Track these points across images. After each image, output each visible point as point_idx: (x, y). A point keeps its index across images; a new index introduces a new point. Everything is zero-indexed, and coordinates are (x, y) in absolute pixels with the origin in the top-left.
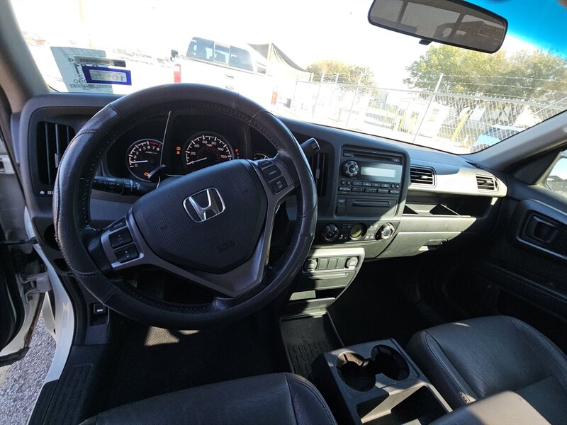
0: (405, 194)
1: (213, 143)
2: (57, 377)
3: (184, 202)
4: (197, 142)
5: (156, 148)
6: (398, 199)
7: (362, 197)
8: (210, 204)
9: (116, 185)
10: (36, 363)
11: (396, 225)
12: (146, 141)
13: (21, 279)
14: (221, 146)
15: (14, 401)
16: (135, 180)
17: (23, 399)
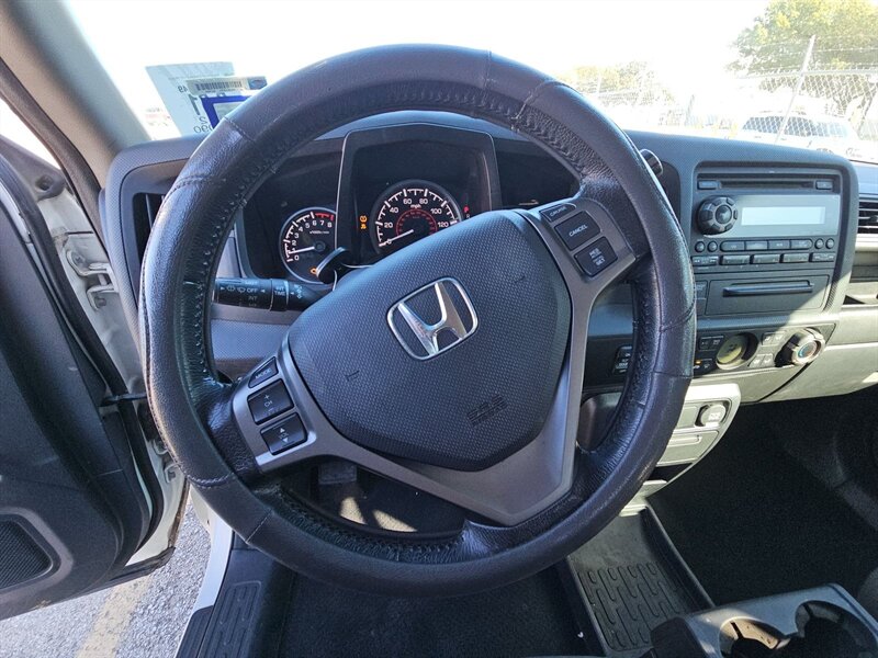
0: (848, 260)
1: (422, 201)
2: (211, 601)
3: (390, 315)
4: (394, 204)
5: (326, 224)
6: (831, 272)
7: (760, 274)
8: (444, 317)
9: (259, 290)
10: (191, 561)
11: (829, 331)
12: (308, 213)
13: (156, 448)
14: (437, 204)
15: (157, 626)
16: (293, 281)
17: (170, 620)
